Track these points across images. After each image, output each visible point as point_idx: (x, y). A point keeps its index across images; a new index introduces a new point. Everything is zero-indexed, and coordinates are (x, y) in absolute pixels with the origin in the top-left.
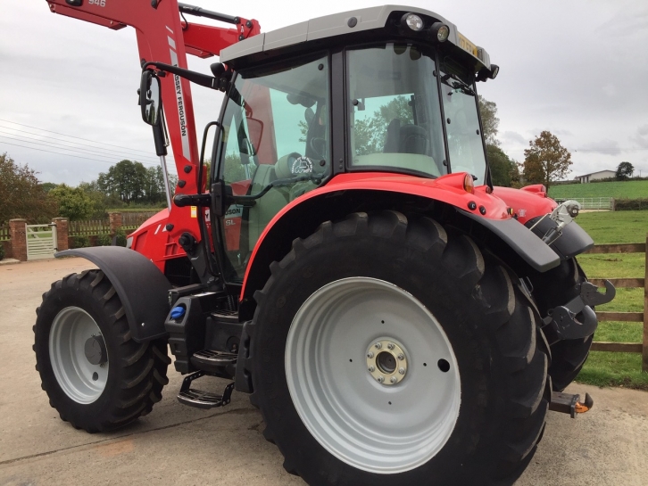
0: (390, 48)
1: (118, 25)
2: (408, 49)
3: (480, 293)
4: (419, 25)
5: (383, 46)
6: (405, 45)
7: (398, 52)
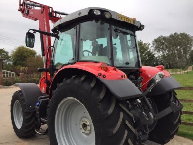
0: (94, 21)
1: (36, 19)
2: (100, 21)
3: (100, 106)
4: (99, 13)
5: (92, 21)
6: (99, 20)
7: (96, 23)
